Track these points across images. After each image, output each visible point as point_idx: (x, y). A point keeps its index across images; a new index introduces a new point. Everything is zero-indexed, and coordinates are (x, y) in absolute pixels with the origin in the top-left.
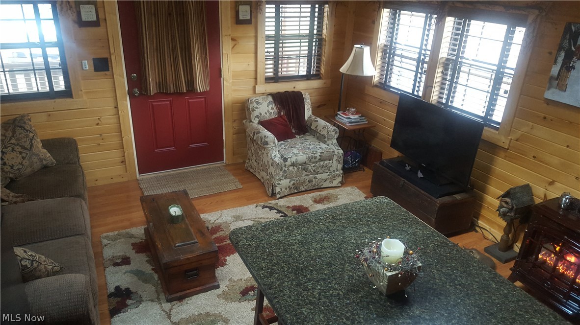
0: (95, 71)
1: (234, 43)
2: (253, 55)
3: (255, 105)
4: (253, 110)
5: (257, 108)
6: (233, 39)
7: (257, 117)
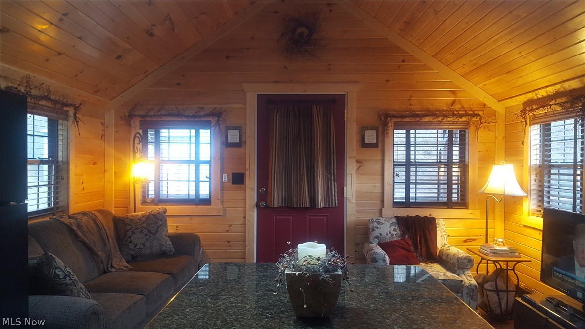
0: (233, 184)
1: (359, 165)
2: (379, 177)
3: (376, 225)
4: (373, 230)
5: (377, 228)
6: (358, 161)
7: (377, 237)
